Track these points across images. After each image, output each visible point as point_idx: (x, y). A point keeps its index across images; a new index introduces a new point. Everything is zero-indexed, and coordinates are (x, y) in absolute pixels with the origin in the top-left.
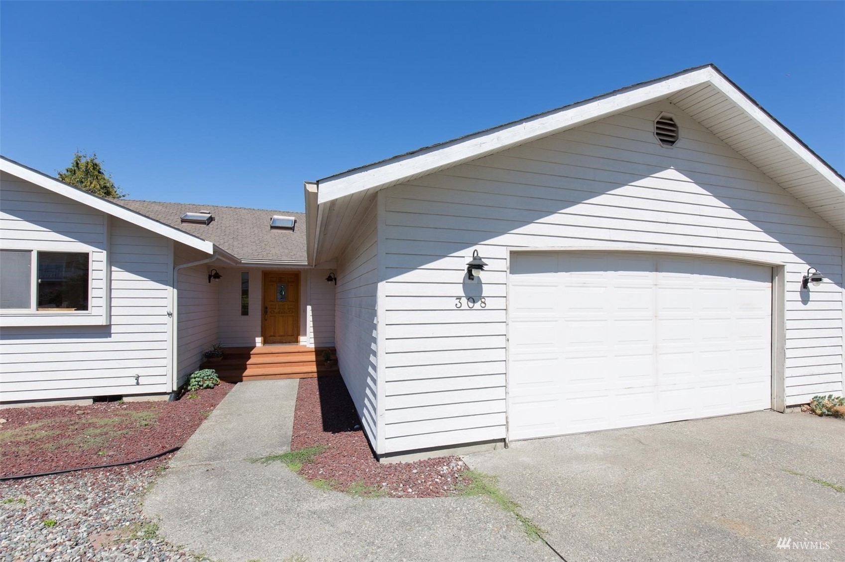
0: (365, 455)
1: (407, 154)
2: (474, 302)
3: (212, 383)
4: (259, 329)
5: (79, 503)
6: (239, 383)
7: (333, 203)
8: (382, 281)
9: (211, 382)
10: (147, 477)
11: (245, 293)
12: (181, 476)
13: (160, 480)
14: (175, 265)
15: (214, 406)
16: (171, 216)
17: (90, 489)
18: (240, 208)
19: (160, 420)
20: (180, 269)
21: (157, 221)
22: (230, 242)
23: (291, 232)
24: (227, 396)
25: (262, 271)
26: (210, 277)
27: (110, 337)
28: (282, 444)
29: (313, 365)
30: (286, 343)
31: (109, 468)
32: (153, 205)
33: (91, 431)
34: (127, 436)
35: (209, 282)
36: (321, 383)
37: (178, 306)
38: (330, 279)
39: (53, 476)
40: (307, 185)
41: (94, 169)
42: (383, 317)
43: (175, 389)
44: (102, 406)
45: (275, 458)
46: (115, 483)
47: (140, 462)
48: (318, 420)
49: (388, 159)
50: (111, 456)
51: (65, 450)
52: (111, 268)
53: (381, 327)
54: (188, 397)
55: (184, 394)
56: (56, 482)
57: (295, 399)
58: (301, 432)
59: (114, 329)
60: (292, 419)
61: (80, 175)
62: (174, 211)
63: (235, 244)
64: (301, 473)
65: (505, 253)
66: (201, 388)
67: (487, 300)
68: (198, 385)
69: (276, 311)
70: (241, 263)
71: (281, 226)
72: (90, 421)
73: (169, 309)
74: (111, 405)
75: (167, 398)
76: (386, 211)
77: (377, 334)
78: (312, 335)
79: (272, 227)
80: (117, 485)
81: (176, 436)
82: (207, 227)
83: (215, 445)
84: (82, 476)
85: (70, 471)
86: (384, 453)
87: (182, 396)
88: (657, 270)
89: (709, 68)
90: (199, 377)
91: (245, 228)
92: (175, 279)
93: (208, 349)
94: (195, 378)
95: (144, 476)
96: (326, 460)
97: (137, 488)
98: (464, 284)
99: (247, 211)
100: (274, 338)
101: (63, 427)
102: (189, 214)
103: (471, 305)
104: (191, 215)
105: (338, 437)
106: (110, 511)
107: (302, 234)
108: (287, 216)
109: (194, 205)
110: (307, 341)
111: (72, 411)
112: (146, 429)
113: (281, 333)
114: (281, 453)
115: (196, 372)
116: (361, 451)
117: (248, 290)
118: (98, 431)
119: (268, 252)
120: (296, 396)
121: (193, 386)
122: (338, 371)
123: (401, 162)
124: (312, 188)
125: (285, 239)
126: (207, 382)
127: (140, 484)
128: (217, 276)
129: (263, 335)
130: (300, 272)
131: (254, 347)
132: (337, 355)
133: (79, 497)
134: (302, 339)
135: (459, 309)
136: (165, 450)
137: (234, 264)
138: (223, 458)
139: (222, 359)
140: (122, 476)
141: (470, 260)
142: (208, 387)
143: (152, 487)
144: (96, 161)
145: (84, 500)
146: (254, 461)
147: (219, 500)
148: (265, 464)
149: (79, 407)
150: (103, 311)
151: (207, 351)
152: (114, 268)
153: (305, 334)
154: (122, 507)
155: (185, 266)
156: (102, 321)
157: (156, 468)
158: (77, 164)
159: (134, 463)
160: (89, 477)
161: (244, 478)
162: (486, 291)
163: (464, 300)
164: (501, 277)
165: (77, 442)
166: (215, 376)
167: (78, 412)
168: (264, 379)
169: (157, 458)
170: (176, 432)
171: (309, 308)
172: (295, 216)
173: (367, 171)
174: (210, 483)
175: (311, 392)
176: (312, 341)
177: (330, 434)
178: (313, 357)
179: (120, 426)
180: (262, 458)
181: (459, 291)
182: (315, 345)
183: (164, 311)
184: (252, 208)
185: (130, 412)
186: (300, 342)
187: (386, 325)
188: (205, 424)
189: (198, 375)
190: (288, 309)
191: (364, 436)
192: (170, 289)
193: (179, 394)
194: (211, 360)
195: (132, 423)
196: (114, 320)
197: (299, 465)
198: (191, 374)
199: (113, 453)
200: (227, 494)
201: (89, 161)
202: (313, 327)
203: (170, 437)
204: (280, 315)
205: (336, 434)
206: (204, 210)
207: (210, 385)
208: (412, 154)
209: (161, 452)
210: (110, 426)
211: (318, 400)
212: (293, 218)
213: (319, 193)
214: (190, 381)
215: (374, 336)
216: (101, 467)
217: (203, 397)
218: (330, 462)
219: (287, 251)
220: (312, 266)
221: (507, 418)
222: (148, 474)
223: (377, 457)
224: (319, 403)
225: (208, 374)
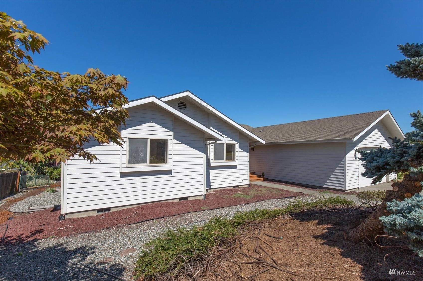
8: (347, 155)
14: (249, 147)
24: (260, 185)
43: (249, 183)
59: (238, 166)
65: (359, 148)
73: (248, 160)
74: (236, 188)
75: (247, 186)
77: (345, 166)
92: (249, 151)
98: (354, 155)
149: (231, 189)
150: (237, 161)
156: (236, 164)
162: (357, 156)
163: (355, 159)
164: (358, 153)
187: (347, 164)
215: (341, 166)
221: (359, 183)
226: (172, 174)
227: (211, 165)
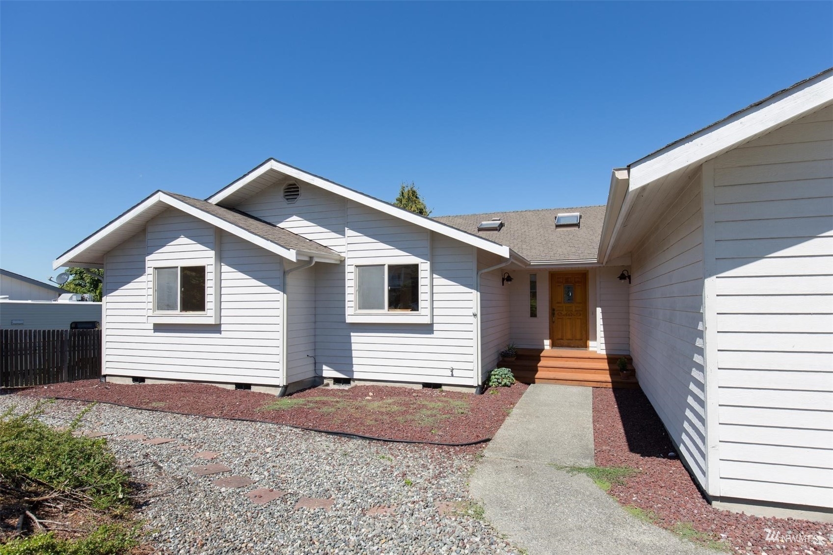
0: (689, 492)
1: (751, 106)
3: (509, 382)
4: (547, 331)
5: (424, 471)
6: (532, 385)
7: (643, 188)
8: (710, 276)
9: (508, 380)
10: (469, 461)
11: (533, 295)
12: (496, 467)
13: (479, 466)
14: (478, 270)
15: (513, 404)
16: (469, 226)
17: (430, 461)
18: (526, 211)
19: (472, 410)
20: (482, 273)
21: (465, 232)
22: (519, 245)
23: (576, 228)
24: (523, 396)
25: (549, 272)
26: (503, 280)
27: (433, 334)
28: (586, 457)
29: (606, 374)
30: (574, 347)
31: (441, 446)
32: (456, 219)
33: (424, 411)
34: (449, 420)
35: (503, 285)
36: (617, 395)
37: (481, 307)
38: (622, 277)
39: (405, 444)
40: (616, 172)
41: (413, 196)
42: (712, 322)
43: (480, 383)
44: (428, 391)
45: (580, 470)
46: (446, 460)
47: (462, 445)
48: (621, 437)
49: (723, 119)
50: (441, 436)
51: (410, 424)
52: (433, 276)
53: (710, 335)
54: (490, 393)
55: (486, 389)
56: (408, 450)
57: (591, 410)
58: (604, 448)
59: (436, 327)
60: (591, 430)
61: (404, 201)
62: (472, 222)
63: (524, 246)
64: (611, 493)
66: (500, 385)
68: (497, 382)
69: (564, 313)
70: (530, 265)
71: (566, 223)
72: (423, 403)
73: (474, 311)
74: (434, 392)
75: (474, 391)
76: (715, 187)
77: (704, 343)
78: (603, 340)
79: (558, 226)
80: (447, 462)
81: (486, 428)
82: (499, 233)
83: (520, 443)
84: (424, 449)
85: (415, 443)
86: (719, 496)
87: (485, 390)
90: (498, 375)
91: (532, 230)
92: (478, 283)
93: (504, 349)
94: (495, 375)
95: (466, 459)
96: (638, 486)
97: (463, 469)
99: (531, 213)
100: (562, 341)
101: (406, 404)
102: (483, 223)
104: (486, 223)
105: (650, 462)
106: (446, 484)
107: (589, 230)
108: (571, 213)
109: (487, 214)
110: (598, 346)
111: (410, 392)
112: (462, 416)
113: (569, 337)
114: (585, 465)
115: (496, 370)
116: (683, 485)
117: (536, 292)
118: (429, 412)
119: (555, 251)
120: (592, 406)
121: (493, 382)
122: (637, 384)
123: (742, 120)
124: (622, 175)
125: (571, 236)
126: (505, 381)
127: (465, 466)
128: (509, 279)
129: (551, 338)
130: (588, 271)
131: (543, 350)
132: (634, 365)
133: (424, 466)
134: (591, 344)
136: (480, 439)
137: (524, 267)
138: (529, 458)
139: (515, 359)
140: (450, 455)
142: (505, 385)
143: (474, 472)
144: (414, 189)
145: (428, 470)
146: (560, 468)
147: (532, 499)
148: (570, 474)
149: (414, 390)
150: (427, 312)
151: (503, 350)
152: (435, 276)
153: (595, 339)
154: (453, 483)
155: (486, 270)
156: (426, 320)
157: (474, 454)
158: (403, 193)
159: (458, 445)
160: (427, 451)
161: (552, 483)
165: (416, 419)
166: (511, 375)
167: (414, 394)
168: (555, 384)
169: (474, 445)
170: (486, 424)
171: (599, 310)
172: (579, 212)
173: (692, 141)
174: (521, 480)
175: (608, 404)
176: (603, 346)
177: (637, 456)
178: (605, 365)
179: (443, 411)
180: (566, 467)
182: (606, 352)
183: (470, 312)
184: (537, 209)
185: (448, 399)
186: (589, 347)
187: (718, 332)
188: (508, 421)
189: (497, 372)
190: (576, 311)
191: (683, 468)
192: (474, 292)
193: (483, 388)
194: (506, 359)
195: (452, 410)
196: (436, 320)
197: (607, 484)
198: (491, 371)
199: (442, 433)
200: (538, 496)
201: (410, 189)
202: (604, 331)
203: (482, 428)
204: (567, 317)
205: (647, 457)
206: (494, 217)
207: (507, 383)
208: (758, 105)
209: (476, 440)
210: (436, 409)
211: (618, 415)
212: (578, 214)
213: (631, 179)
214: (490, 377)
215: (700, 346)
216: (435, 444)
217: (502, 394)
218: (645, 490)
219: (573, 250)
220: (602, 263)
222: (469, 458)
223: (708, 499)
224: (620, 418)
225: (505, 373)
226: (221, 334)
227: (347, 322)
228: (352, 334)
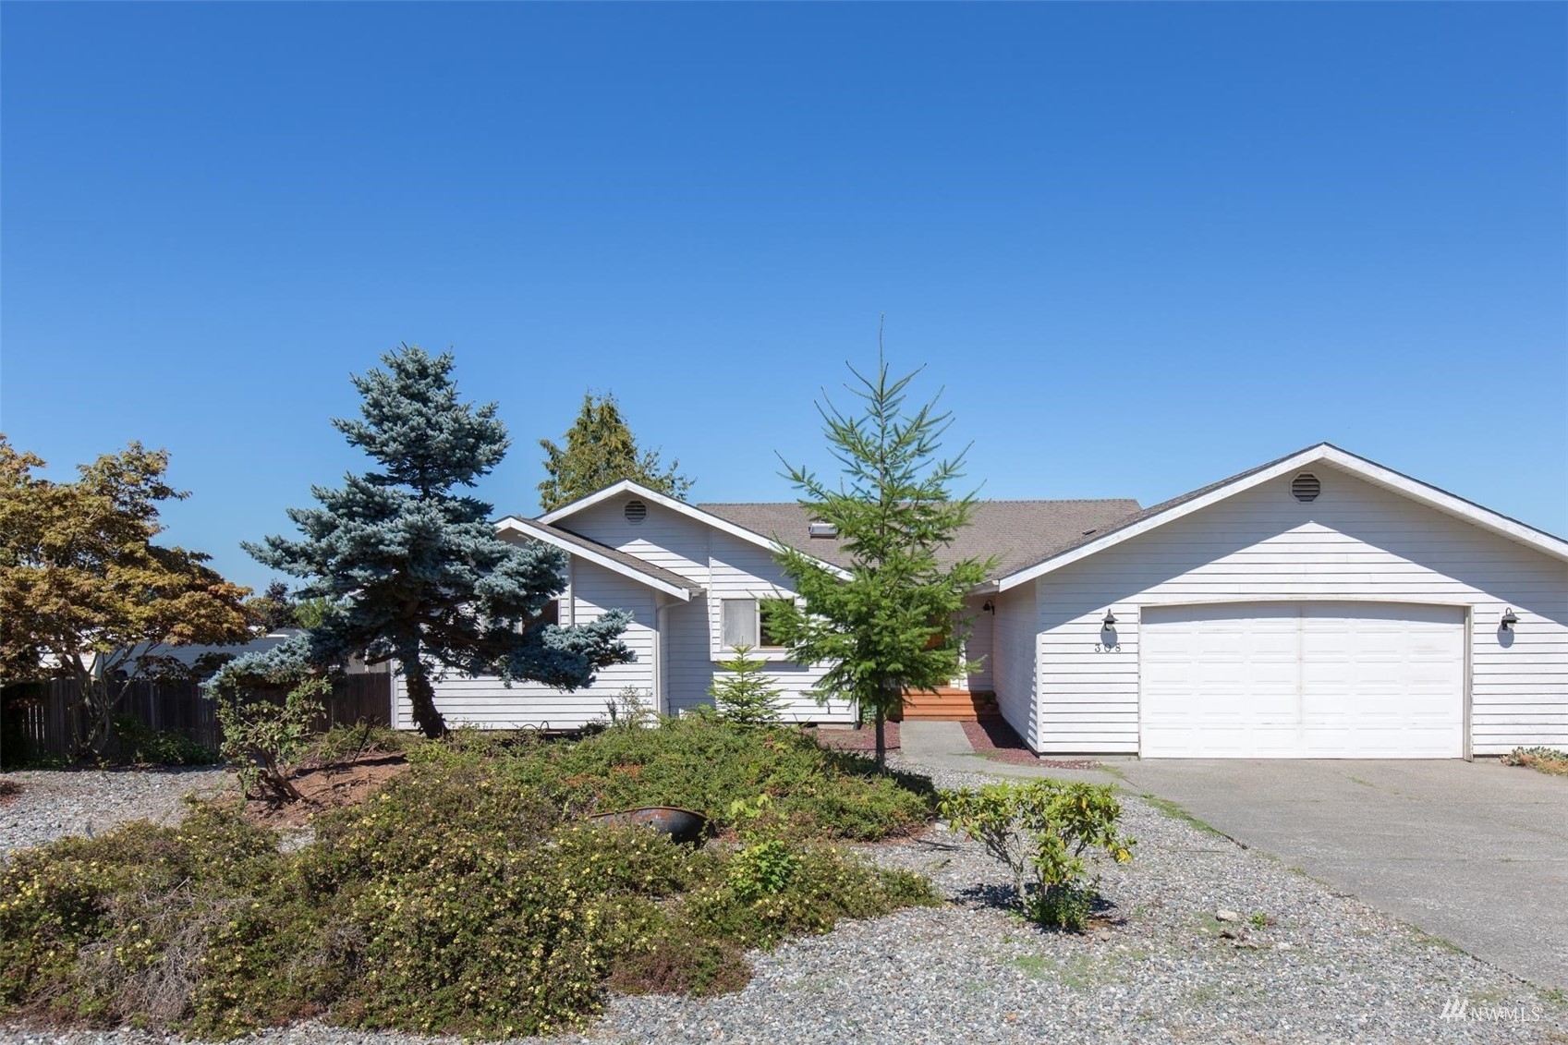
0: (1026, 756)
2: (1110, 647)
6: (901, 721)
8: (1039, 632)
12: (915, 756)
24: (901, 728)
27: (808, 671)
29: (971, 708)
30: (935, 685)
36: (983, 725)
38: (986, 608)
41: (610, 417)
42: (1040, 658)
45: (967, 754)
48: (989, 743)
54: (867, 728)
57: (964, 733)
58: (979, 748)
60: (968, 742)
65: (1136, 609)
66: (873, 721)
67: (1121, 646)
68: (870, 719)
75: (852, 726)
78: (966, 676)
83: (922, 748)
86: (1042, 752)
87: (862, 726)
88: (1301, 616)
89: (1324, 446)
90: (870, 712)
94: (867, 712)
98: (1102, 633)
102: (814, 525)
103: (1108, 649)
104: (817, 526)
110: (961, 683)
114: (970, 753)
115: (867, 709)
116: (1025, 753)
121: (867, 719)
122: (1000, 715)
132: (997, 699)
134: (954, 681)
135: (1098, 652)
138: (933, 752)
141: (1105, 616)
144: (612, 403)
146: (955, 754)
148: (962, 756)
153: (957, 675)
158: (589, 411)
161: (954, 759)
162: (1120, 638)
163: (1102, 646)
164: (1134, 628)
168: (924, 720)
171: (962, 643)
175: (976, 730)
176: (966, 682)
178: (969, 700)
180: (959, 754)
181: (1098, 639)
182: (970, 688)
186: (952, 684)
188: (903, 741)
191: (1027, 747)
193: (859, 724)
197: (985, 757)
198: (864, 709)
201: (604, 404)
205: (1007, 749)
211: (986, 734)
214: (864, 714)
221: (1139, 737)
223: (1039, 756)
224: (987, 736)
227: (712, 660)
228: (715, 673)
